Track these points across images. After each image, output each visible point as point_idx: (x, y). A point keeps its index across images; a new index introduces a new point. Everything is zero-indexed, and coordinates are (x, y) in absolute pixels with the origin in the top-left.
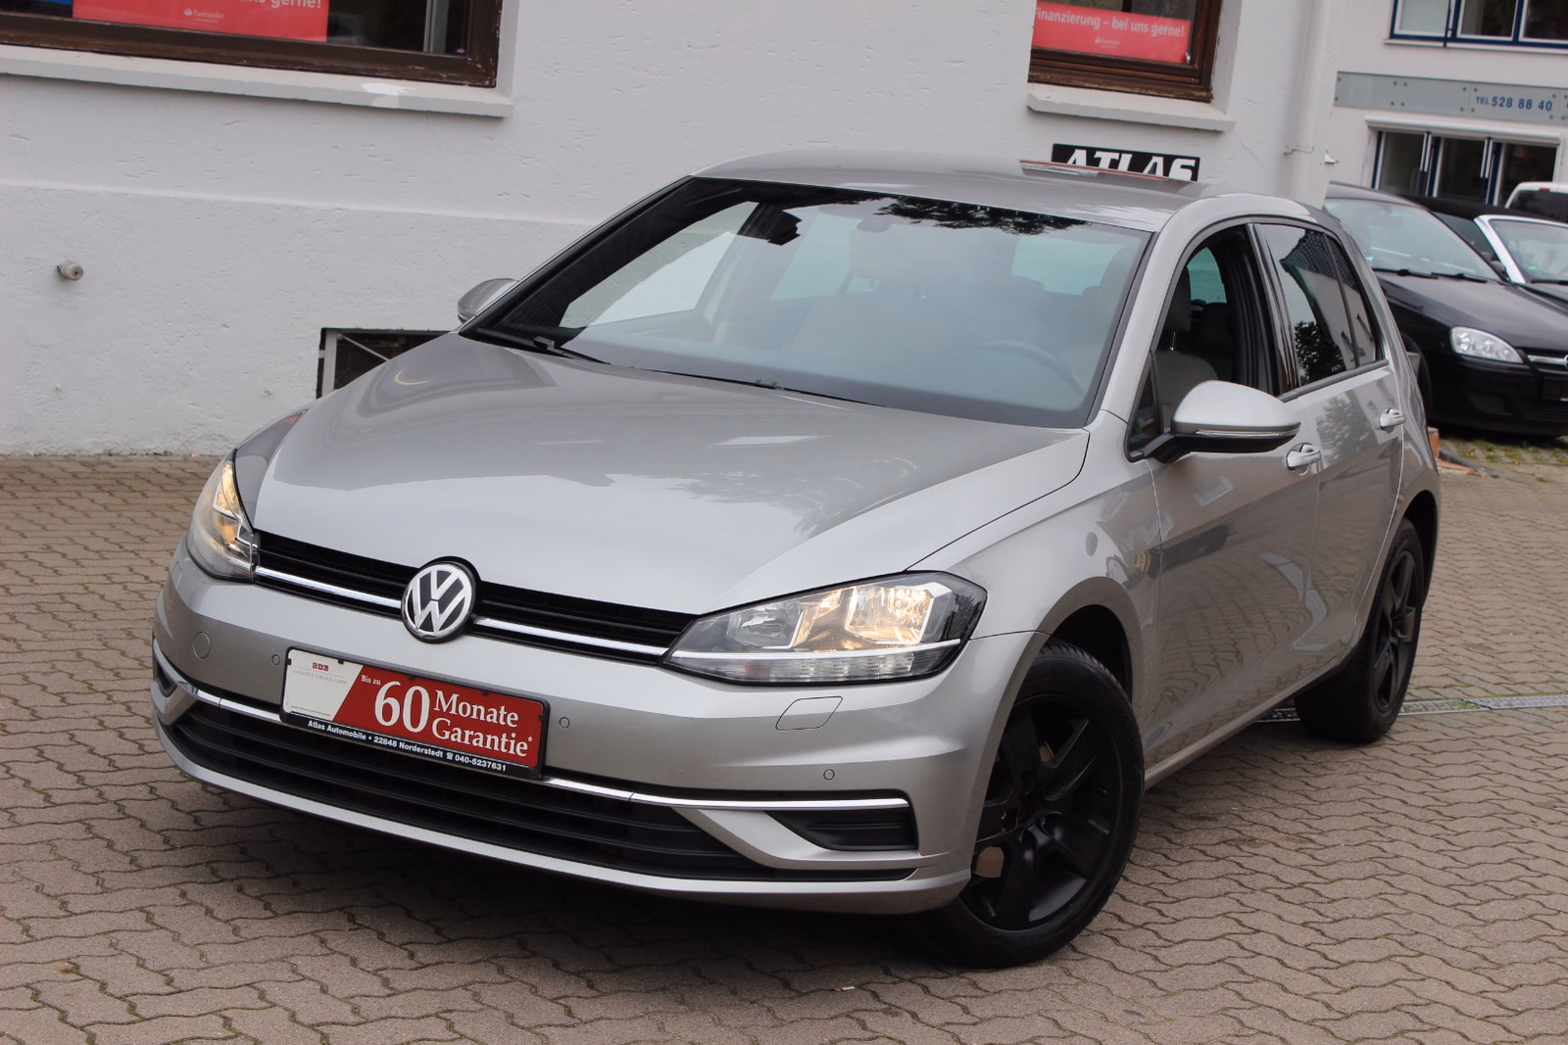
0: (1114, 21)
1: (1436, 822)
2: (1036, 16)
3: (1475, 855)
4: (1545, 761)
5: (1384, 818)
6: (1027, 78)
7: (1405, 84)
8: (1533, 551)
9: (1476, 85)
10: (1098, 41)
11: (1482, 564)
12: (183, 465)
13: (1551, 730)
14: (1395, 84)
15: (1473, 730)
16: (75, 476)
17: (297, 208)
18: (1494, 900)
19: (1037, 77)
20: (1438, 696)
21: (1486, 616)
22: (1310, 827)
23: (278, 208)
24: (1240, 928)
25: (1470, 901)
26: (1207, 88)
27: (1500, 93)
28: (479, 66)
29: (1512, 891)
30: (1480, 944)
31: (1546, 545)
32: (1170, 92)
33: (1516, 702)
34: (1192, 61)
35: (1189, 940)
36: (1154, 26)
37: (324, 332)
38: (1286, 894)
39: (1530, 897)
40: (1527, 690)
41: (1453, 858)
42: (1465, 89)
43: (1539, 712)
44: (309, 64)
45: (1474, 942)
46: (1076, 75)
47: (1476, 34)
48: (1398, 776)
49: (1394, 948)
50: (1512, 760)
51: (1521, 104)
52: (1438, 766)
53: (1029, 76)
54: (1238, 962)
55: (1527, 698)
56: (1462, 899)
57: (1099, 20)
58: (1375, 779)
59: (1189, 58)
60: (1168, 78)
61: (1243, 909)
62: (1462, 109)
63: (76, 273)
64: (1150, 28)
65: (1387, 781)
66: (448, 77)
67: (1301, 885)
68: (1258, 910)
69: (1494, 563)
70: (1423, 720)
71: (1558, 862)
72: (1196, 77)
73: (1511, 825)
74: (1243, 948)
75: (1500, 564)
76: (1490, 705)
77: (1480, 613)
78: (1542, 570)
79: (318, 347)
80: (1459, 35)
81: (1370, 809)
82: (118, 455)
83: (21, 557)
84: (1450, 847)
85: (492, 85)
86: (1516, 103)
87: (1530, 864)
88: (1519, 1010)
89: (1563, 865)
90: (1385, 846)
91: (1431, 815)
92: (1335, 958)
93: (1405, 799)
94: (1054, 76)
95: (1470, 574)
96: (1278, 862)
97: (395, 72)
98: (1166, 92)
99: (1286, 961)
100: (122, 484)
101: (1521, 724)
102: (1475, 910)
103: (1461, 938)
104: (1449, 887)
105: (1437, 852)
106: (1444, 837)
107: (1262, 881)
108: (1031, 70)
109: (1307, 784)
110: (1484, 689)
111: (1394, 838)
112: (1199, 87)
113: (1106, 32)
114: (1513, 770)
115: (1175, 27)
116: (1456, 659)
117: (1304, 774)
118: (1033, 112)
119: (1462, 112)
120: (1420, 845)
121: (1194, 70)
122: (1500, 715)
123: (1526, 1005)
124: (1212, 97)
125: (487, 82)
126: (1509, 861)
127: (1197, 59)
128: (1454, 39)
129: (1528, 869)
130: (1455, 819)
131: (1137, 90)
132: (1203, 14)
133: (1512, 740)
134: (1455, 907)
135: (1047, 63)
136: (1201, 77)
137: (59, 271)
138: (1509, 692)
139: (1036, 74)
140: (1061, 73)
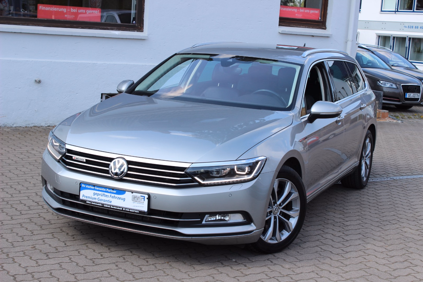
0: (301, 10)
1: (376, 206)
2: (280, 9)
3: (385, 214)
4: (407, 191)
5: (363, 206)
6: (278, 25)
7: (385, 23)
8: (410, 140)
9: (404, 23)
10: (296, 15)
11: (397, 144)
13: (409, 184)
14: (383, 23)
15: (389, 184)
16: (40, 132)
17: (94, 63)
18: (388, 224)
22: (344, 209)
24: (323, 233)
26: (325, 26)
27: (410, 25)
28: (139, 27)
29: (393, 223)
30: (383, 235)
31: (414, 139)
32: (315, 27)
33: (401, 178)
35: (310, 236)
36: (311, 11)
37: (102, 94)
38: (336, 224)
39: (398, 224)
40: (405, 174)
41: (379, 215)
42: (401, 24)
43: (407, 180)
44: (97, 28)
46: (291, 24)
47: (404, 9)
48: (368, 196)
49: (361, 236)
50: (398, 191)
51: (415, 27)
52: (379, 193)
54: (321, 240)
55: (404, 176)
57: (297, 10)
58: (362, 196)
59: (320, 18)
60: (315, 23)
61: (324, 228)
63: (40, 81)
65: (365, 197)
70: (376, 182)
71: (406, 215)
73: (395, 207)
74: (323, 237)
75: (401, 144)
76: (394, 178)
78: (412, 145)
79: (100, 98)
80: (399, 10)
83: (26, 151)
84: (379, 212)
85: (142, 31)
88: (391, 250)
90: (362, 213)
92: (346, 239)
93: (369, 201)
96: (334, 217)
99: (334, 240)
101: (401, 183)
102: (383, 227)
103: (379, 234)
104: (377, 222)
105: (375, 214)
107: (330, 222)
108: (279, 23)
109: (345, 198)
110: (393, 174)
112: (323, 26)
113: (298, 13)
114: (398, 194)
115: (316, 11)
116: (387, 167)
117: (344, 196)
118: (281, 33)
119: (400, 30)
120: (371, 212)
121: (321, 21)
122: (397, 181)
123: (392, 249)
124: (326, 28)
126: (394, 215)
127: (322, 19)
130: (381, 206)
131: (307, 27)
132: (323, 7)
133: (399, 187)
134: (378, 227)
135: (284, 21)
136: (323, 23)
137: (36, 81)
138: (399, 175)
139: (281, 24)
140: (287, 23)
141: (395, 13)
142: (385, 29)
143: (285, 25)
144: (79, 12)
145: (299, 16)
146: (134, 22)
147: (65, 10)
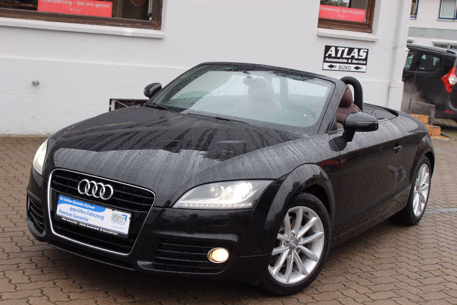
0: (343, 10)
1: (416, 250)
2: (320, 9)
3: (427, 261)
5: (400, 249)
6: (317, 26)
7: (443, 31)
10: (338, 16)
11: (447, 167)
14: (440, 31)
15: (435, 219)
17: (102, 65)
18: (429, 277)
19: (320, 26)
21: (446, 183)
22: (376, 252)
23: (97, 65)
24: (344, 287)
25: (421, 278)
26: (371, 29)
28: (156, 24)
29: (436, 274)
32: (360, 30)
33: (450, 210)
34: (366, 22)
35: (326, 291)
37: (111, 100)
38: (362, 275)
39: (441, 276)
40: (454, 206)
41: (419, 262)
44: (107, 24)
45: (420, 292)
46: (333, 26)
49: (392, 294)
50: (444, 229)
52: (421, 231)
54: (340, 299)
55: (453, 208)
56: (419, 277)
57: (339, 10)
59: (365, 21)
60: (359, 26)
61: (346, 280)
63: (37, 83)
64: (354, 12)
66: (147, 27)
67: (367, 272)
68: (351, 281)
69: (451, 166)
71: (453, 264)
72: (367, 26)
73: (440, 251)
74: (343, 294)
76: (441, 211)
77: (444, 182)
79: (109, 104)
81: (396, 245)
84: (419, 259)
85: (160, 29)
87: (443, 264)
89: (454, 265)
90: (398, 258)
91: (415, 247)
92: (372, 298)
93: (408, 242)
95: (443, 170)
96: (362, 264)
97: (132, 26)
98: (358, 30)
99: (356, 299)
101: (450, 217)
102: (422, 281)
103: (415, 291)
104: (415, 272)
105: (414, 260)
106: (418, 255)
107: (355, 271)
108: (318, 24)
110: (441, 206)
111: (402, 255)
112: (369, 29)
113: (341, 13)
114: (445, 232)
115: (361, 12)
116: (434, 196)
118: (319, 36)
120: (409, 258)
121: (367, 24)
122: (444, 214)
124: (372, 32)
125: (158, 28)
126: (437, 263)
127: (368, 21)
128: (456, 19)
129: (443, 266)
130: (422, 249)
131: (350, 30)
132: (370, 8)
133: (446, 222)
134: (416, 280)
135: (323, 22)
136: (369, 26)
137: (33, 83)
138: (448, 207)
139: (320, 25)
140: (327, 25)
141: (454, 21)
142: (442, 37)
143: (325, 26)
144: (86, 5)
145: (341, 17)
146: (151, 18)
147: (70, 3)
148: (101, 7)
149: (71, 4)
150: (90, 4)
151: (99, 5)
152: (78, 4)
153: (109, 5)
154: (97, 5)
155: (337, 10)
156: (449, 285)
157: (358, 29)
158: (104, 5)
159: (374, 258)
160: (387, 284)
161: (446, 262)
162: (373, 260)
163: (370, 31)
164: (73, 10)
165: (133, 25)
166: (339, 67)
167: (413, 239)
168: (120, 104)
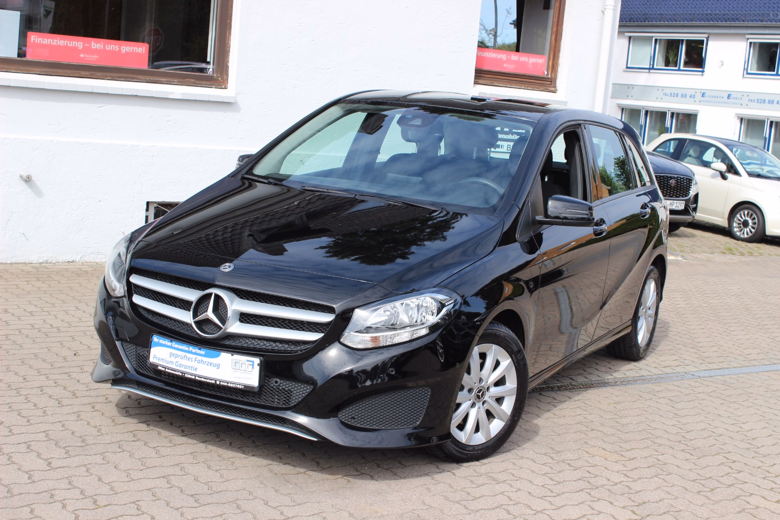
0: (512, 56)
2: (477, 54)
3: (704, 461)
4: (730, 405)
6: (473, 82)
7: (633, 88)
8: (708, 295)
9: (663, 88)
10: (505, 65)
12: (80, 267)
14: (629, 88)
16: (28, 272)
18: (718, 487)
19: (478, 82)
20: (674, 371)
21: (691, 328)
22: (621, 447)
23: (125, 146)
25: (706, 489)
26: (555, 87)
27: (673, 91)
28: (220, 79)
29: (726, 482)
31: (713, 292)
32: (538, 88)
34: (548, 74)
36: (530, 59)
37: (148, 203)
38: (613, 489)
39: (735, 485)
42: (658, 90)
44: (139, 79)
46: (495, 81)
47: (662, 66)
51: (682, 96)
52: (679, 410)
53: (475, 81)
56: (701, 488)
57: (506, 56)
59: (546, 73)
60: (537, 82)
62: (657, 98)
63: (29, 178)
64: (528, 60)
66: (206, 84)
68: (600, 499)
69: (691, 302)
71: (746, 464)
72: (549, 81)
73: (719, 443)
75: (694, 302)
78: (713, 305)
79: (145, 211)
80: (655, 67)
81: (650, 436)
82: (51, 263)
85: (226, 87)
86: (680, 95)
87: (732, 466)
89: (749, 466)
90: (660, 457)
91: (680, 438)
93: (666, 430)
94: (486, 81)
96: (607, 469)
97: (180, 82)
98: (536, 88)
100: (50, 277)
102: (709, 494)
104: (694, 481)
107: (600, 481)
108: (475, 78)
110: (695, 367)
112: (552, 85)
113: (509, 61)
115: (540, 59)
120: (677, 456)
121: (549, 78)
124: (556, 90)
125: (224, 87)
128: (653, 68)
131: (523, 87)
132: (552, 53)
135: (482, 75)
136: (552, 81)
137: (21, 177)
139: (477, 80)
140: (489, 80)
141: (649, 71)
142: (632, 96)
143: (484, 82)
144: (107, 48)
145: (509, 68)
147: (80, 44)
148: (130, 52)
149: (81, 47)
150: (112, 46)
151: (127, 49)
152: (93, 47)
153: (144, 48)
154: (123, 49)
155: (503, 56)
156: (754, 500)
157: (536, 86)
158: (135, 48)
159: (623, 458)
160: (657, 502)
161: (734, 461)
162: (623, 462)
163: (553, 89)
164: (84, 57)
165: (182, 80)
166: (508, 147)
167: (671, 424)
168: (161, 209)
